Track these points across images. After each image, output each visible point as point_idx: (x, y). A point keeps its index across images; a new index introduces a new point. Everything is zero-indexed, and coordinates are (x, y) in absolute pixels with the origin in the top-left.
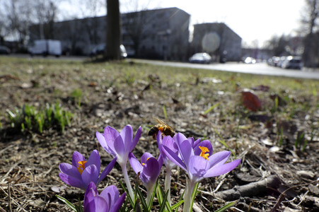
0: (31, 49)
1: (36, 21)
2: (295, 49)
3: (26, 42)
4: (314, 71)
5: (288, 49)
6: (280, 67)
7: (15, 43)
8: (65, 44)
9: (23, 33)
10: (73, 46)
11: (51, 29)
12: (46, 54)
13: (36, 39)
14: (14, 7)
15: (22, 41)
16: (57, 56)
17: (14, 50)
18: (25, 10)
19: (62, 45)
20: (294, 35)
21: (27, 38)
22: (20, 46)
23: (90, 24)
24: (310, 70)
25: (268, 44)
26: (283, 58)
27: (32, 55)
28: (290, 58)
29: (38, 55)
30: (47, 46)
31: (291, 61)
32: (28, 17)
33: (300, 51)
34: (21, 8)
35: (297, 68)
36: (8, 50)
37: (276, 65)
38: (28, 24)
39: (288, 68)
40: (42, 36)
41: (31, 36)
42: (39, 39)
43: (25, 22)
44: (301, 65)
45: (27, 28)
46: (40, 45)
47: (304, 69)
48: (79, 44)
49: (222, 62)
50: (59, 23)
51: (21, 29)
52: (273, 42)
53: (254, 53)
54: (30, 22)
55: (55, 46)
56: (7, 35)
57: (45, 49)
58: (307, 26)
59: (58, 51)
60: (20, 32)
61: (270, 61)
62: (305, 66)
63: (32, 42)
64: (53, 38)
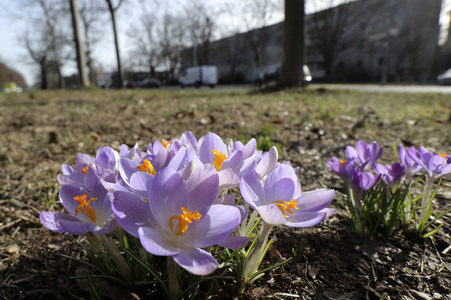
0: (182, 79)
1: (188, 44)
3: (176, 71)
7: (166, 73)
8: (222, 69)
9: (175, 60)
10: (233, 70)
11: (205, 52)
12: (199, 84)
13: (188, 67)
14: (166, 31)
15: (172, 70)
16: (212, 86)
17: (164, 82)
18: (178, 32)
19: (218, 70)
21: (179, 65)
22: (170, 76)
23: (256, 38)
27: (183, 86)
29: (190, 85)
30: (201, 75)
32: (180, 40)
34: (174, 30)
36: (158, 82)
38: (180, 49)
40: (195, 62)
41: (182, 63)
42: (192, 66)
43: (177, 47)
45: (179, 54)
46: (193, 73)
48: (240, 68)
50: (216, 42)
51: (173, 56)
54: (182, 46)
55: (210, 73)
56: (158, 65)
57: (197, 78)
59: (213, 79)
60: (171, 59)
63: (183, 70)
64: (208, 64)
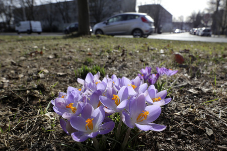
0: (17, 28)
1: (19, 6)
2: (207, 22)
3: (11, 23)
4: (219, 37)
5: (202, 22)
6: (198, 35)
7: (3, 23)
8: (44, 23)
9: (9, 15)
10: (51, 24)
11: (31, 12)
12: (30, 32)
13: (20, 21)
15: (8, 22)
16: (39, 33)
17: (3, 30)
19: (42, 25)
20: (206, 12)
21: (13, 19)
22: (7, 26)
23: (62, 7)
24: (216, 36)
25: (189, 19)
26: (199, 29)
27: (19, 33)
28: (204, 28)
29: (23, 32)
30: (31, 26)
31: (204, 31)
32: (11, 3)
33: (210, 24)
35: (209, 35)
37: (195, 34)
38: (12, 8)
39: (203, 35)
40: (25, 18)
41: (15, 18)
42: (23, 20)
43: (9, 6)
44: (211, 33)
45: (11, 11)
46: (24, 25)
47: (213, 36)
48: (55, 23)
49: (159, 33)
50: (37, 7)
51: (7, 12)
52: (192, 17)
53: (181, 26)
54: (14, 7)
55: (37, 25)
57: (29, 28)
58: (215, 6)
59: (40, 29)
60: (6, 14)
61: (191, 31)
62: (213, 34)
63: (17, 22)
64: (34, 20)
